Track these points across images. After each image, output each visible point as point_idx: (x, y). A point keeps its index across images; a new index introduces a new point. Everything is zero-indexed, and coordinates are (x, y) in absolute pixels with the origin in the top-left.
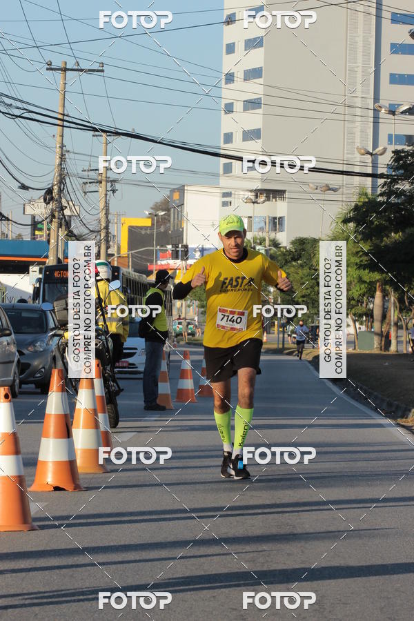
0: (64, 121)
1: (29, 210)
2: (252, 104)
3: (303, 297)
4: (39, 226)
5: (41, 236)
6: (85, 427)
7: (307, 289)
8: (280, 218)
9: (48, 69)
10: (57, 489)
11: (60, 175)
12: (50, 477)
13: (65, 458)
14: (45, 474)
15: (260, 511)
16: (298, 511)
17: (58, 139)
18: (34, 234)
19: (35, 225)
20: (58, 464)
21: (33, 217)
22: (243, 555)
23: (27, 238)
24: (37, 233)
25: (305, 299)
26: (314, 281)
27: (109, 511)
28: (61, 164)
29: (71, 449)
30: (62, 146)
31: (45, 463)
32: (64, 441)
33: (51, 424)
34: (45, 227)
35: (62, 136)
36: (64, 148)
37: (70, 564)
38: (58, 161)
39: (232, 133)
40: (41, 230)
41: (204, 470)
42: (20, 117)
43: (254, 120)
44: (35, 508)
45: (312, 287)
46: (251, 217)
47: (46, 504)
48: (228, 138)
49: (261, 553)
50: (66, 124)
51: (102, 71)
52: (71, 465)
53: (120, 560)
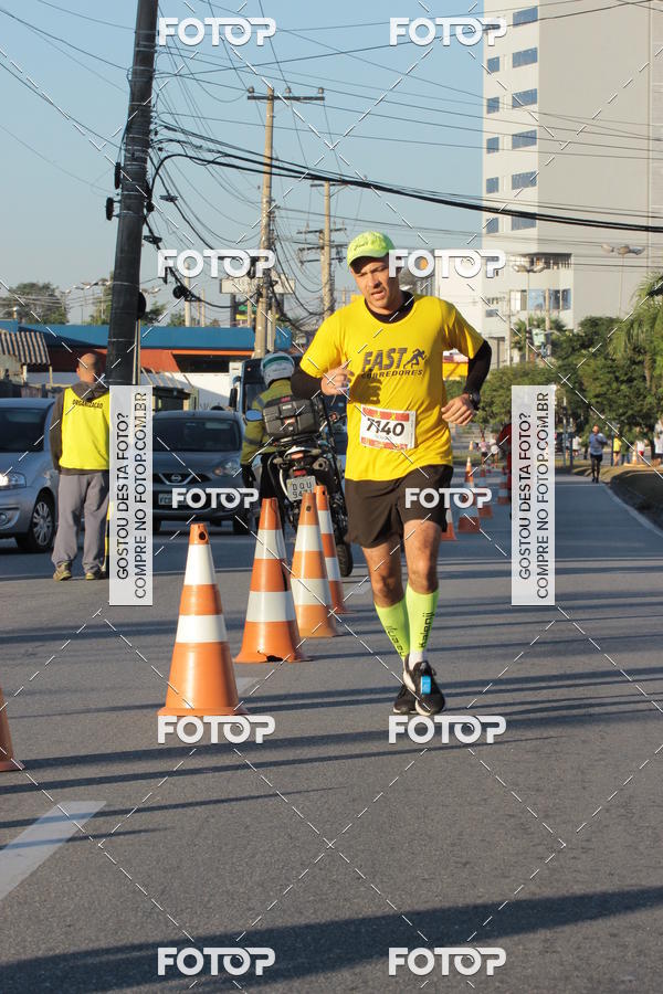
0: (272, 167)
1: (228, 287)
2: (524, 139)
3: (597, 396)
4: (242, 308)
5: (244, 322)
6: (308, 576)
7: (602, 386)
8: (564, 291)
9: (249, 98)
10: (271, 659)
11: (269, 239)
12: (262, 644)
13: (281, 618)
14: (255, 638)
15: (543, 684)
16: (595, 684)
17: (265, 191)
18: (235, 320)
19: (236, 307)
20: (273, 625)
21: (234, 297)
22: (524, 743)
23: (226, 324)
24: (238, 317)
25: (599, 400)
26: (611, 375)
27: (340, 688)
28: (269, 225)
29: (289, 605)
30: (270, 201)
31: (255, 624)
32: (280, 595)
33: (262, 573)
34: (249, 309)
35: (270, 187)
36: (274, 204)
37: (291, 758)
38: (264, 221)
39: (497, 179)
40: (243, 313)
41: (469, 631)
42: (213, 162)
43: (528, 160)
44: (242, 685)
45: (609, 384)
46: (525, 291)
47: (257, 679)
48: (493, 185)
49: (547, 741)
50: (274, 171)
51: (322, 99)
52: (290, 626)
53: (358, 752)
